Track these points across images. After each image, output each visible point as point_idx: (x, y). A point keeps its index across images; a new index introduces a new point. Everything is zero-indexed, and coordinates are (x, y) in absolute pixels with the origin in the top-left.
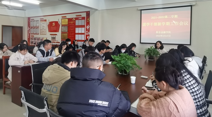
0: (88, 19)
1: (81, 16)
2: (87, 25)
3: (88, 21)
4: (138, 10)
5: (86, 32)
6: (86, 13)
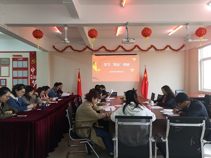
0: (33, 61)
1: (21, 56)
2: (31, 68)
5: (30, 75)
6: (29, 53)
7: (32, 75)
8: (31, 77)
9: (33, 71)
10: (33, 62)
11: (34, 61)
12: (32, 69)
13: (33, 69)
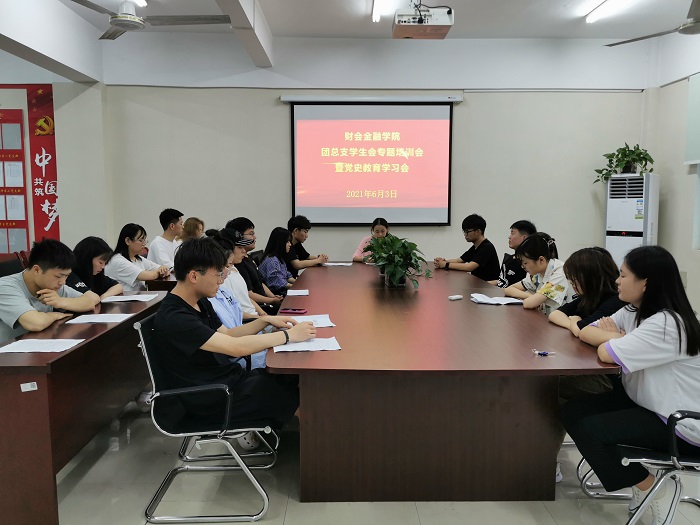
0: (41, 122)
2: (35, 151)
3: (39, 132)
4: (279, 102)
5: (33, 181)
6: (24, 92)
7: (39, 181)
8: (39, 186)
9: (45, 162)
10: (41, 128)
11: (45, 126)
12: (38, 157)
13: (44, 156)
